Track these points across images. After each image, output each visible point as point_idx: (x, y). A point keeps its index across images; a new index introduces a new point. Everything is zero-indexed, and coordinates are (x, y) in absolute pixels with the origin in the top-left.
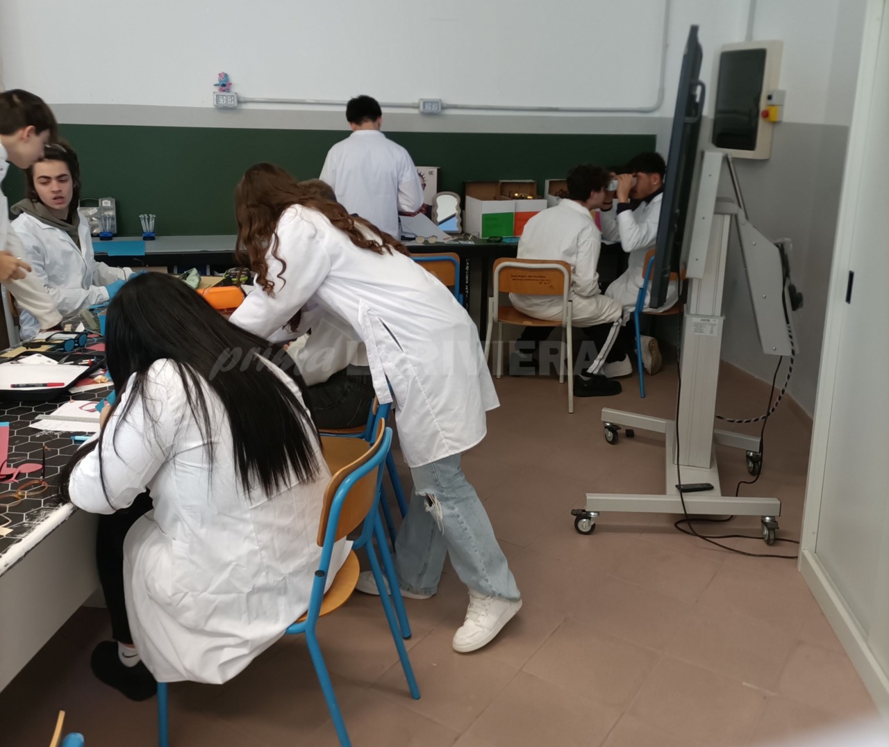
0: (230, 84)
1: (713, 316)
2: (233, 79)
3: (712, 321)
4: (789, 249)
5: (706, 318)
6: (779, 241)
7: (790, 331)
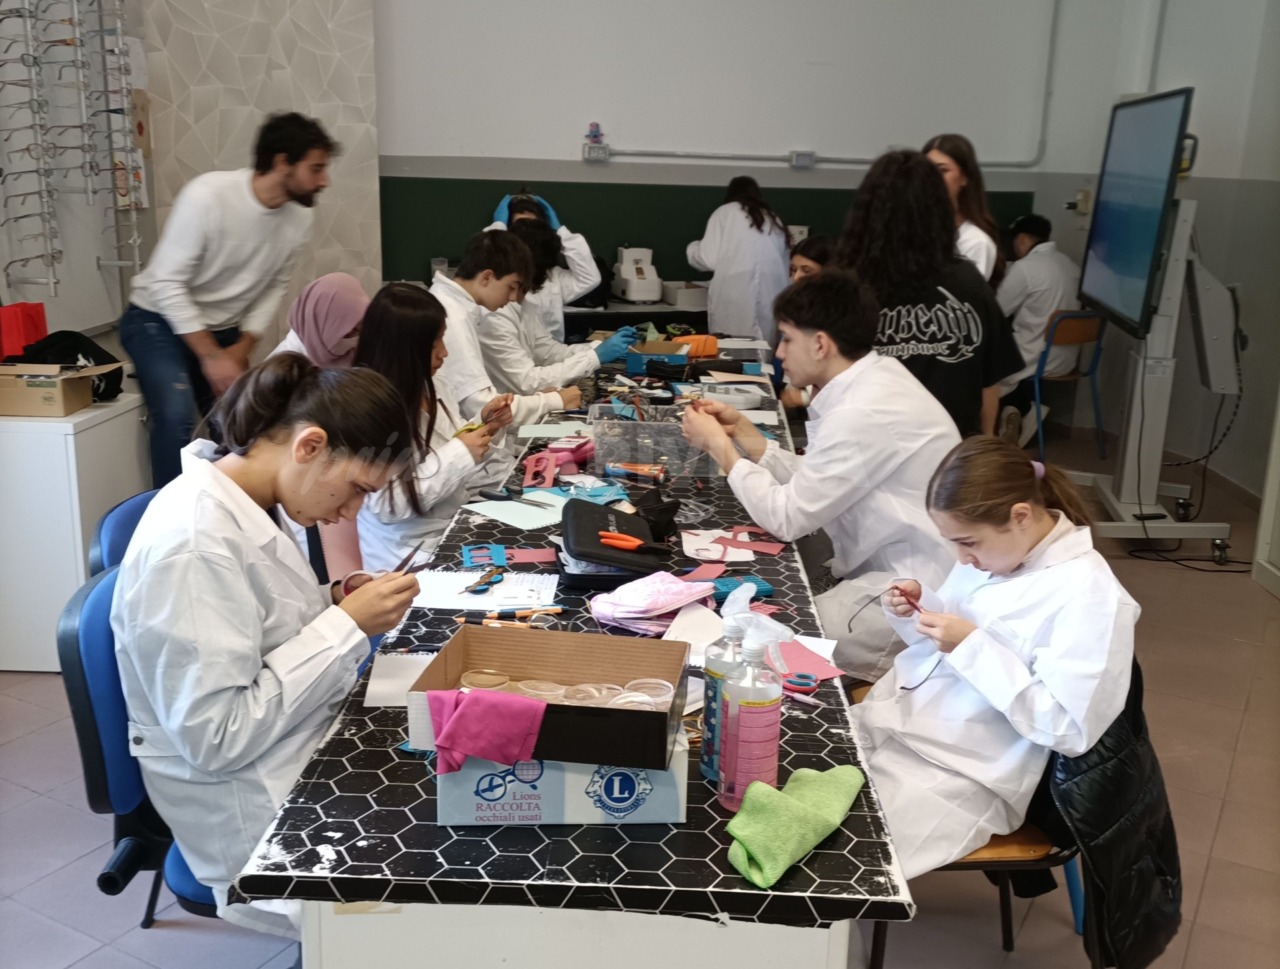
0: (602, 135)
1: (1165, 359)
2: (604, 129)
3: (1164, 363)
4: (1240, 294)
5: (1159, 360)
6: (1230, 285)
7: (1239, 370)
